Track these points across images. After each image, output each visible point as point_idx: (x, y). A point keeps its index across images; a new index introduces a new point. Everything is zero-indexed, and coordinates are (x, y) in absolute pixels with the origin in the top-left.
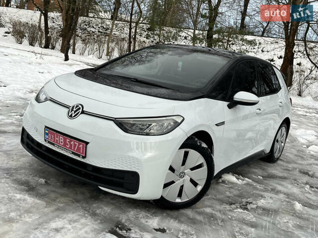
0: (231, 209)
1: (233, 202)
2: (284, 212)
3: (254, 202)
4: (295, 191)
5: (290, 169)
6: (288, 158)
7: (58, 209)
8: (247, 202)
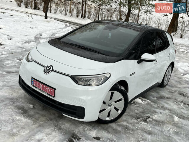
0: (138, 122)
1: (139, 117)
2: (168, 123)
3: (151, 117)
4: (175, 108)
5: (173, 91)
6: (172, 84)
7: (40, 126)
8: (147, 117)
